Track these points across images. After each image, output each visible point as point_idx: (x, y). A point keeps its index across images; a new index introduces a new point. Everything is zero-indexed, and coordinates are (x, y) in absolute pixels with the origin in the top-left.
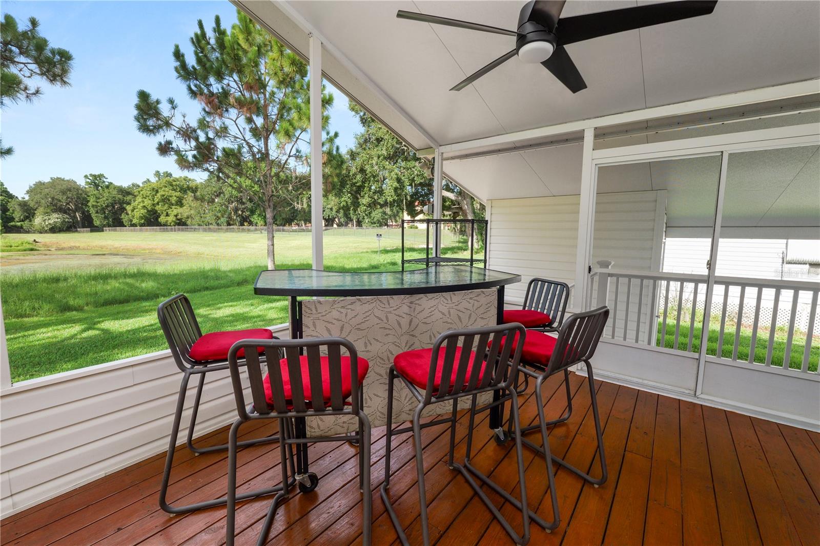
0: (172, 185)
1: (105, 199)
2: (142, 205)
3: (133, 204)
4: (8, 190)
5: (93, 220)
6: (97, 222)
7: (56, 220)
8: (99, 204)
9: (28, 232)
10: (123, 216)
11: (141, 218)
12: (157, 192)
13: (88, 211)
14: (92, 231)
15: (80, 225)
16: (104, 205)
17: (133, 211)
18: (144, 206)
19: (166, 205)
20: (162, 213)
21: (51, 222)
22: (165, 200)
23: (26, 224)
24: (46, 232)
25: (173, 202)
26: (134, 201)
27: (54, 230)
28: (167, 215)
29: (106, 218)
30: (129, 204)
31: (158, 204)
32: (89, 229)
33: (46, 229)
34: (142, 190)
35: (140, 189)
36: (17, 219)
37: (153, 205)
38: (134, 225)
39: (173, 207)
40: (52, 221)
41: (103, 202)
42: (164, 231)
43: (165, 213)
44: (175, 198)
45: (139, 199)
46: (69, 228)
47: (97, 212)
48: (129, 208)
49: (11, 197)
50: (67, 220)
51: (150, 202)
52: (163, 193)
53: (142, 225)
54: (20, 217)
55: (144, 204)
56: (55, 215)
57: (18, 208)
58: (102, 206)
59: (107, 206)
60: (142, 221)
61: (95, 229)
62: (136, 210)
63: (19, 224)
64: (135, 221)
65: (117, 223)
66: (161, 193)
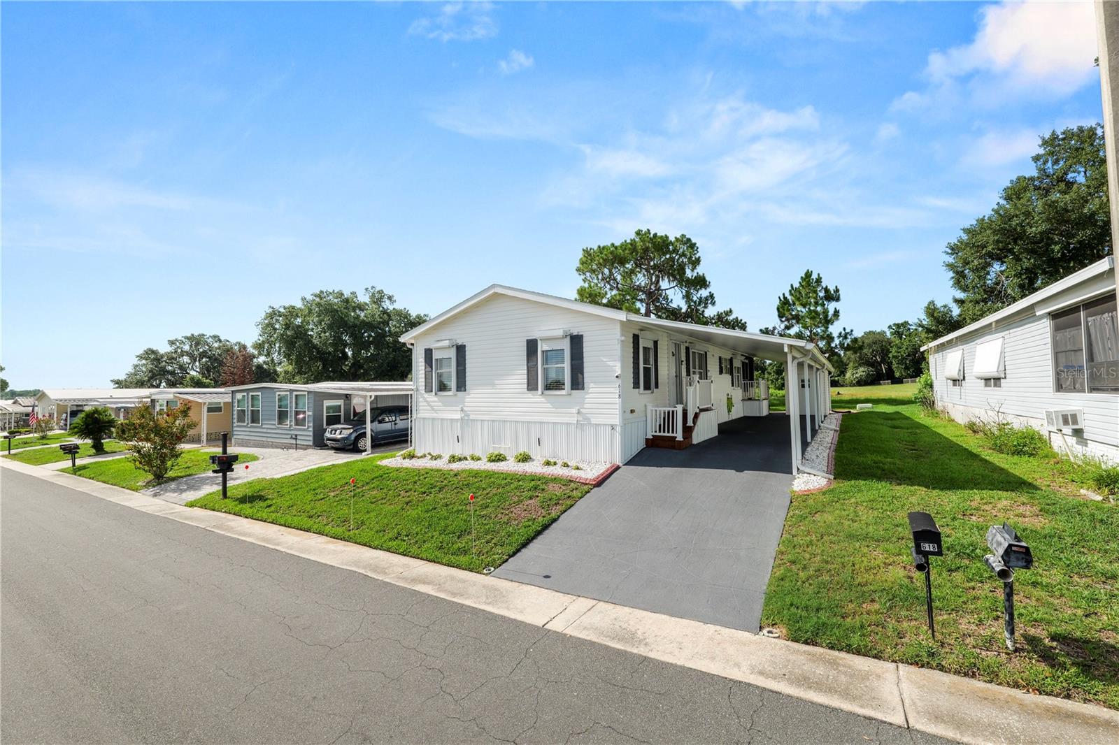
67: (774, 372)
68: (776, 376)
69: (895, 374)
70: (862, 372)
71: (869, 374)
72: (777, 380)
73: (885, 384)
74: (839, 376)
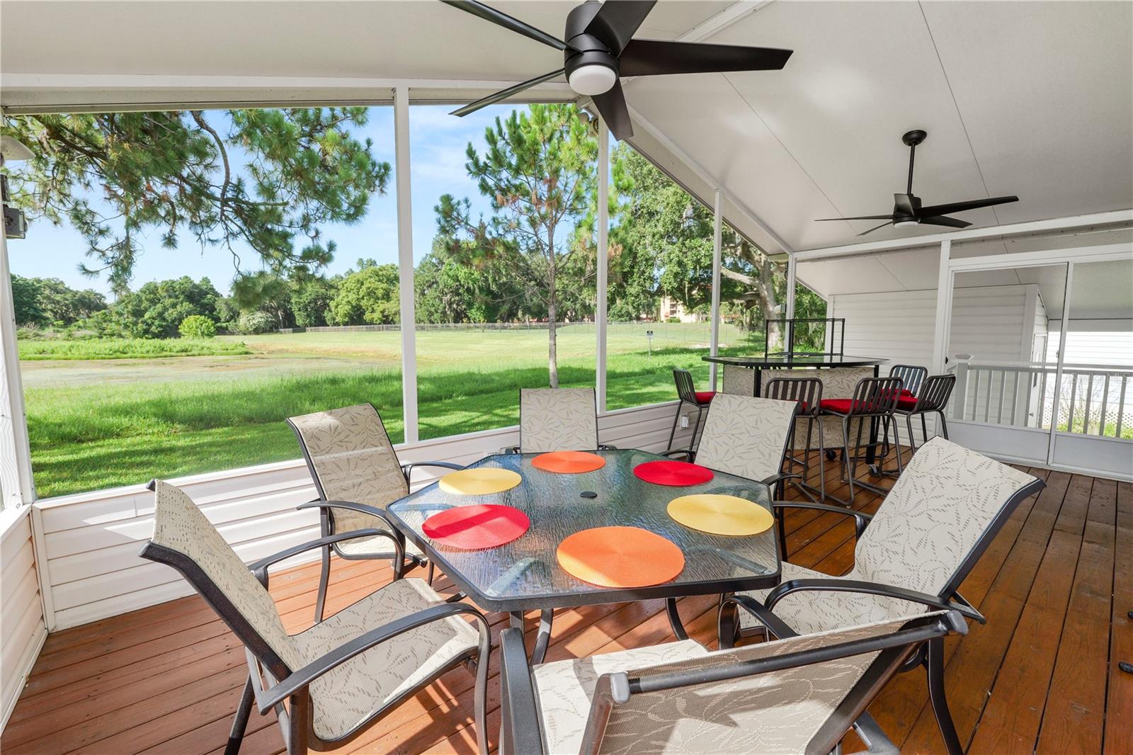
0: (378, 275)
1: (308, 294)
2: (346, 300)
3: (337, 300)
4: (215, 287)
5: (295, 318)
6: (299, 322)
7: (260, 320)
8: (302, 300)
9: (232, 334)
10: (325, 314)
11: (345, 315)
12: (362, 284)
13: (291, 308)
14: (294, 332)
15: (282, 325)
16: (307, 301)
17: (337, 307)
18: (349, 302)
19: (372, 300)
20: (368, 309)
21: (255, 322)
22: (371, 293)
23: (231, 325)
24: (250, 333)
25: (380, 295)
26: (338, 296)
27: (258, 331)
28: (373, 311)
29: (308, 316)
30: (332, 299)
31: (363, 298)
32: (291, 329)
33: (250, 329)
34: (346, 283)
35: (343, 282)
36: (223, 320)
37: (358, 299)
38: (337, 324)
39: (380, 301)
40: (257, 321)
41: (306, 298)
42: (370, 330)
43: (370, 309)
44: (382, 291)
45: (343, 293)
46: (271, 328)
47: (300, 310)
48: (332, 304)
49: (217, 295)
50: (270, 319)
51: (354, 296)
52: (370, 285)
53: (346, 324)
54: (226, 317)
55: (349, 299)
56: (259, 314)
57: (224, 308)
58: (305, 302)
59: (310, 303)
60: (346, 319)
61: (298, 329)
62: (340, 307)
63: (224, 325)
64: (338, 319)
65: (320, 322)
66: (367, 285)
67: (128, 312)
68: (131, 319)
69: (297, 322)
70: (259, 318)
71: (267, 321)
72: (135, 324)
73: (285, 333)
74: (228, 321)
